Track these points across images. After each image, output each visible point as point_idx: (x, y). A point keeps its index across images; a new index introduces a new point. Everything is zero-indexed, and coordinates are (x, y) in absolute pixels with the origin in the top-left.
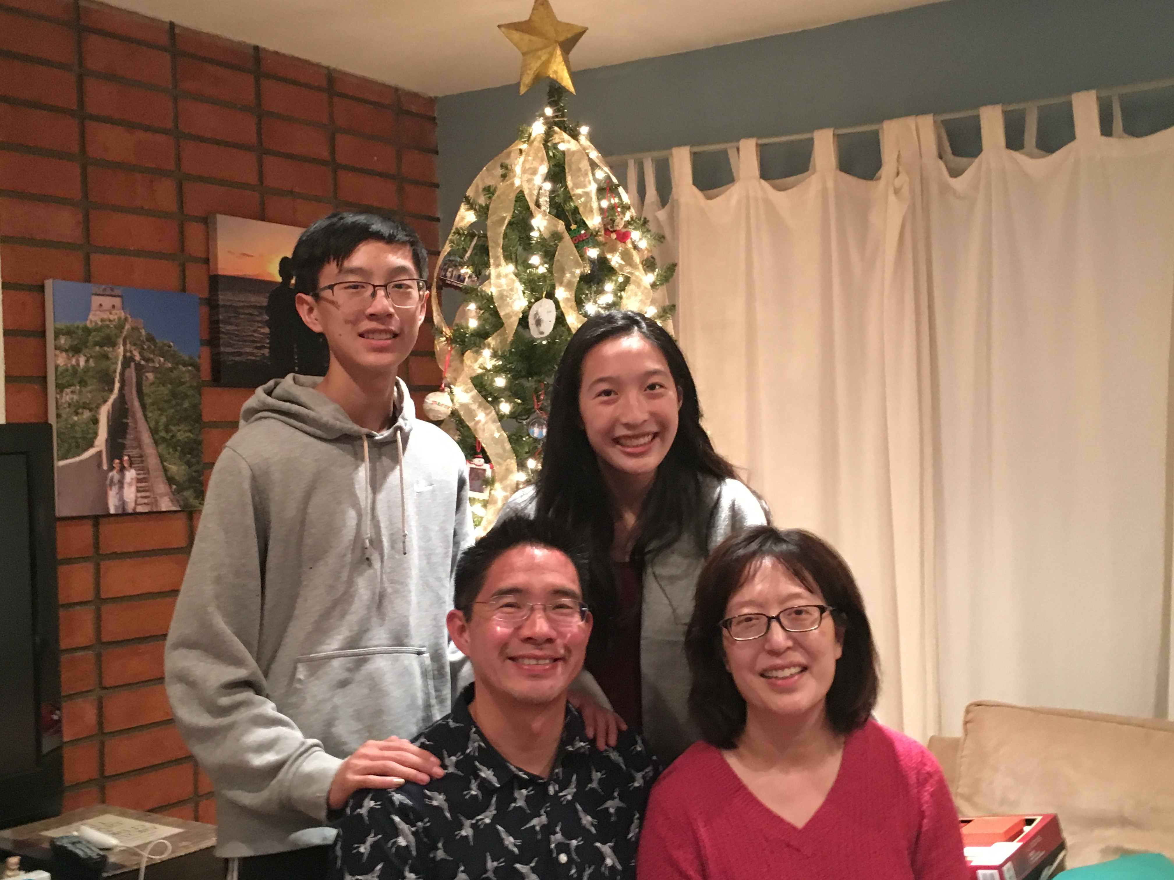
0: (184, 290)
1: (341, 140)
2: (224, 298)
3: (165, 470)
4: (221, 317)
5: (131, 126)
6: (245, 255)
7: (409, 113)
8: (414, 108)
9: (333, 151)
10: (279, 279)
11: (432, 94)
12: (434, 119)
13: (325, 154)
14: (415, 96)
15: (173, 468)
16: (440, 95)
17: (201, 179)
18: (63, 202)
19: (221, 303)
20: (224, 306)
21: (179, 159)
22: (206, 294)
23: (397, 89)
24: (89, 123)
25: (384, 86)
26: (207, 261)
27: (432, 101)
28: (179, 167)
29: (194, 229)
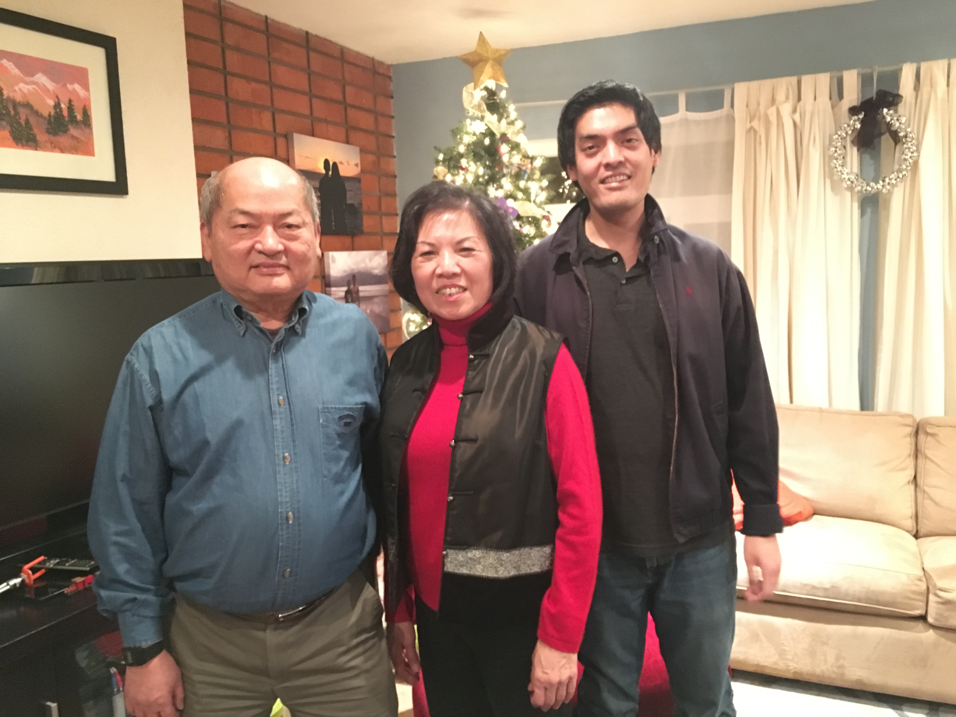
1: (349, 90)
5: (248, 79)
6: (307, 157)
7: (379, 74)
8: (381, 71)
9: (344, 96)
10: (324, 172)
11: (389, 63)
12: (390, 78)
13: (340, 98)
14: (381, 63)
16: (394, 63)
17: (283, 111)
18: (218, 125)
21: (272, 100)
23: (373, 59)
24: (228, 77)
25: (367, 57)
27: (389, 66)
28: (272, 104)
29: (281, 142)
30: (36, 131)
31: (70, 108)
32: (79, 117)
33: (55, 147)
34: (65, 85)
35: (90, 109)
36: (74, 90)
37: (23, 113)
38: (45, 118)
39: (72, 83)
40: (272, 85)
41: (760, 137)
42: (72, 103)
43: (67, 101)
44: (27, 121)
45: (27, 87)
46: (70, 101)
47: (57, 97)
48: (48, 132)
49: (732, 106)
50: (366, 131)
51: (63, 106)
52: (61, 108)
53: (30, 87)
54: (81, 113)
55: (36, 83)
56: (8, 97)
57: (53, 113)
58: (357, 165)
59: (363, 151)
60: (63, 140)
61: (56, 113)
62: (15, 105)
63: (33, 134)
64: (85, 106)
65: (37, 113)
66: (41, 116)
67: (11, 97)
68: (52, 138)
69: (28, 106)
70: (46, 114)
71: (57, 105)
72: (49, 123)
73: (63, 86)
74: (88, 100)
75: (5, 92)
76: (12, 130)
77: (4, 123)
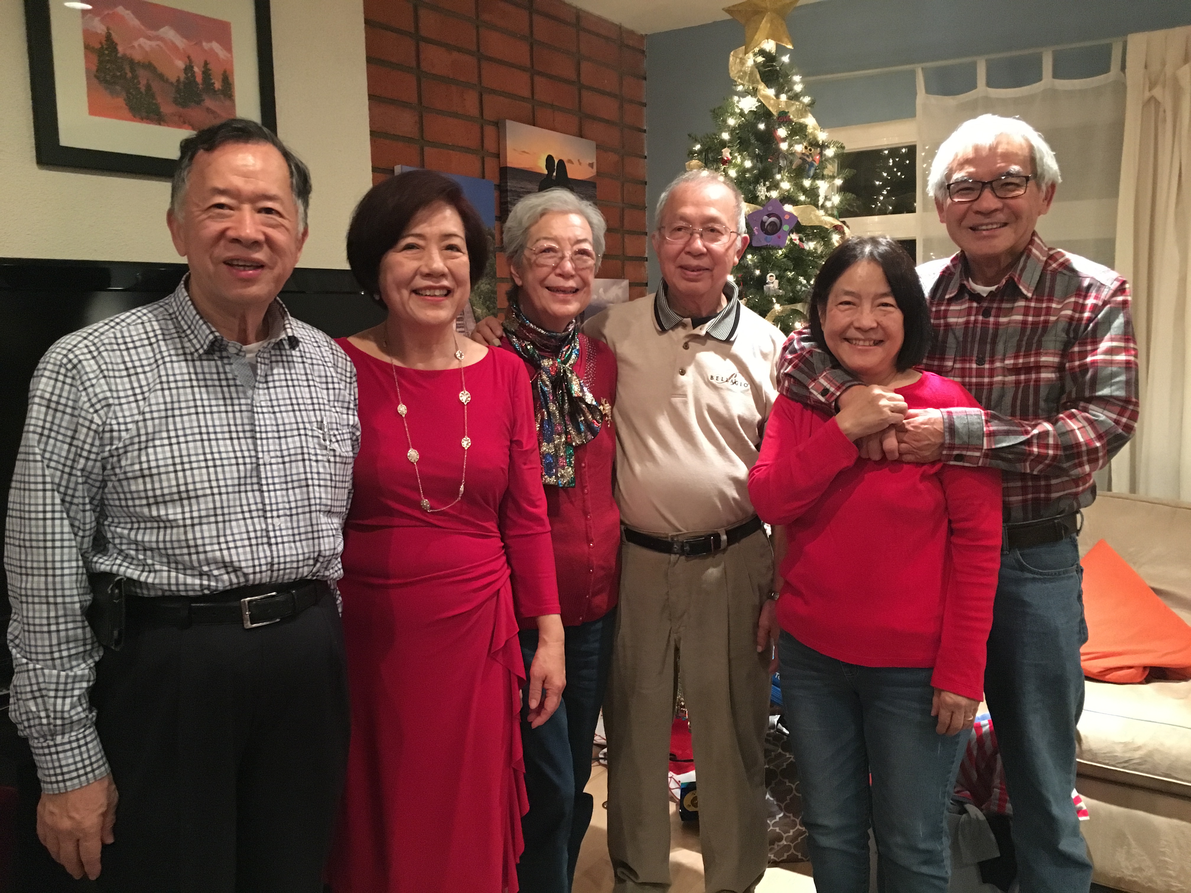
0: (483, 177)
1: (585, 66)
2: (511, 184)
3: (474, 312)
4: (509, 199)
5: (449, 47)
6: (524, 152)
7: (628, 46)
8: (631, 43)
9: (579, 75)
10: (546, 172)
11: (643, 33)
12: (643, 52)
13: (574, 77)
14: (632, 33)
15: (479, 311)
16: (649, 32)
17: (493, 91)
18: (405, 105)
19: (509, 188)
20: (511, 191)
21: (480, 76)
22: (497, 182)
23: (620, 27)
24: (422, 44)
25: (613, 24)
26: (498, 156)
27: (643, 37)
28: (480, 82)
29: (489, 130)
30: (159, 100)
31: (207, 73)
32: (218, 85)
33: (184, 123)
34: (199, 43)
35: (232, 73)
36: (212, 50)
37: (143, 76)
38: (172, 83)
39: (209, 41)
40: (481, 57)
41: (1165, 111)
42: (209, 66)
43: (202, 64)
44: (148, 87)
45: (149, 43)
46: (206, 64)
47: (189, 57)
48: (176, 102)
49: (1123, 68)
50: (607, 122)
51: (196, 69)
52: (194, 72)
53: (154, 43)
54: (220, 80)
55: (161, 39)
56: (124, 55)
57: (182, 77)
58: (591, 165)
59: (600, 148)
60: (195, 113)
61: (187, 78)
62: (133, 65)
63: (156, 104)
64: (225, 72)
65: (161, 77)
66: (167, 81)
67: (128, 55)
68: (182, 111)
69: (149, 67)
70: (173, 80)
71: (189, 69)
72: (178, 91)
73: (196, 44)
74: (230, 62)
75: (120, 49)
76: (129, 98)
77: (118, 88)
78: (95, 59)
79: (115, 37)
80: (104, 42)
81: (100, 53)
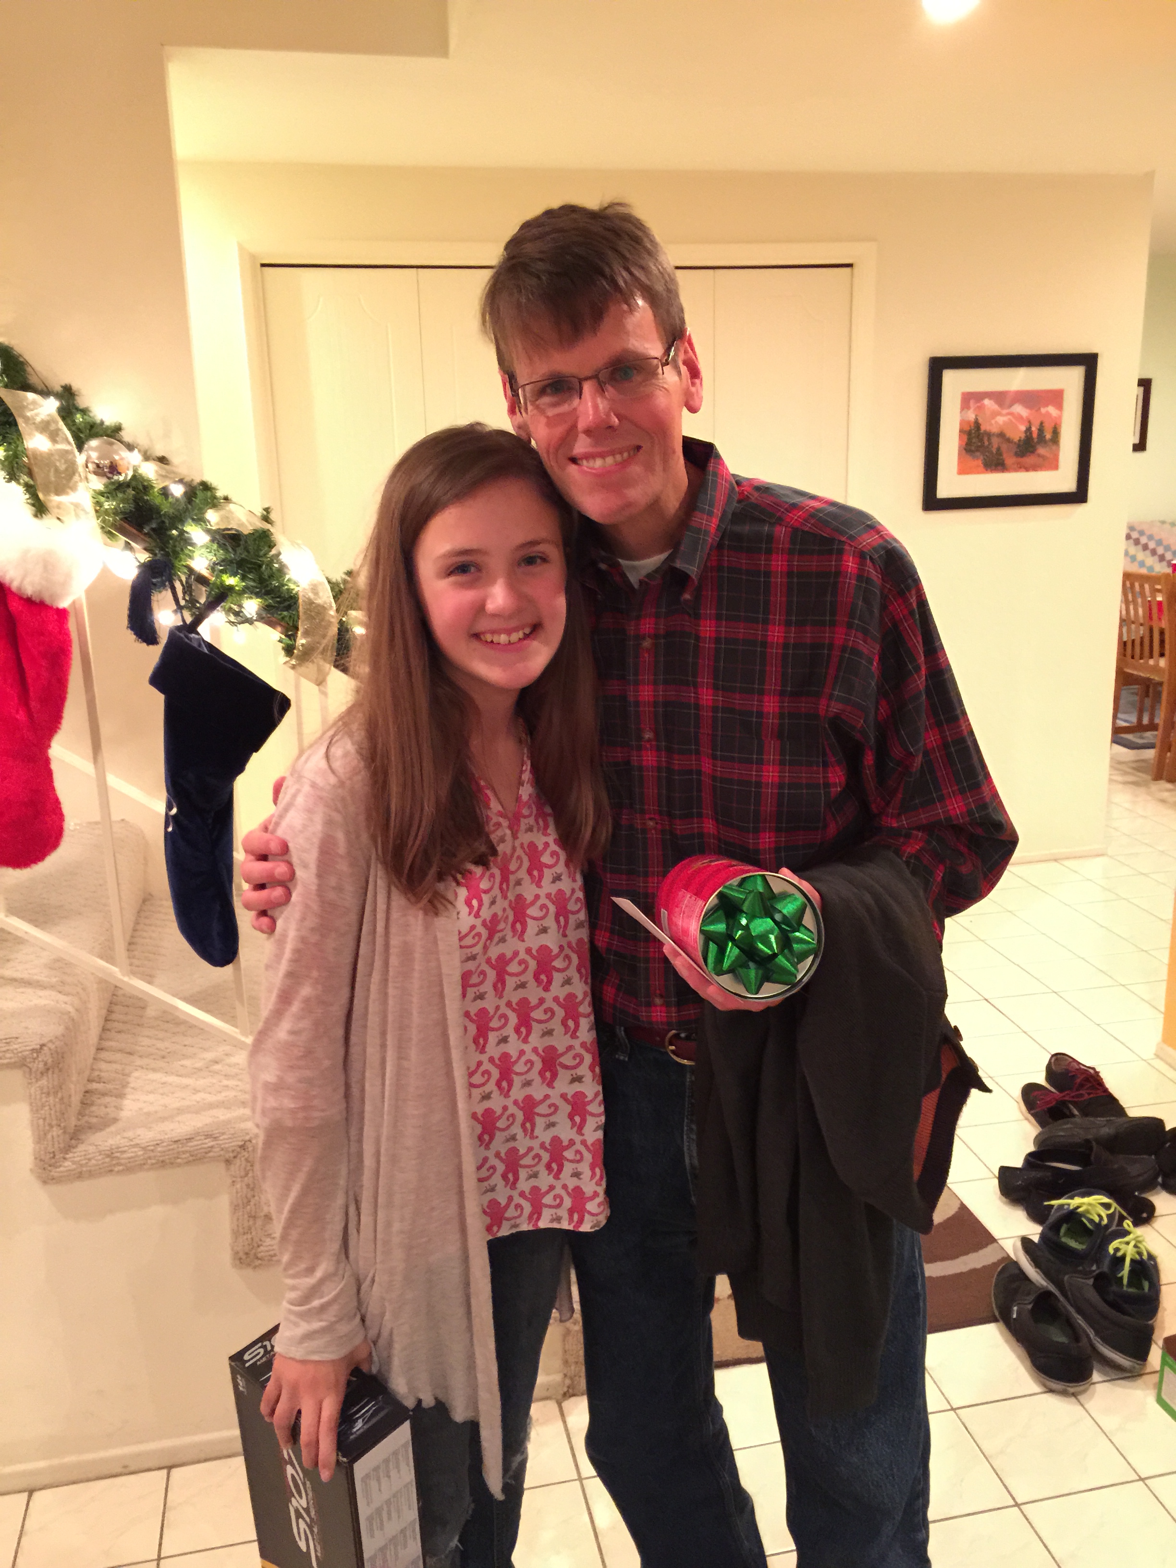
30: (1005, 456)
31: (1041, 430)
32: (1048, 436)
33: (1021, 468)
34: (1038, 410)
35: (1060, 426)
36: (1048, 412)
37: (995, 442)
38: (1015, 443)
39: (1046, 406)
43: (1039, 424)
44: (999, 449)
45: (1003, 418)
46: (1042, 423)
47: (1029, 422)
48: (1016, 455)
51: (1033, 429)
52: (1032, 431)
53: (1006, 418)
54: (1051, 432)
55: (1011, 414)
56: (985, 431)
57: (1023, 436)
60: (1029, 460)
61: (1026, 436)
62: (989, 435)
63: (1002, 459)
64: (1056, 424)
65: (1008, 440)
66: (1012, 442)
67: (988, 430)
68: (1020, 460)
69: (1001, 435)
70: (1016, 439)
71: (1029, 430)
72: (1019, 447)
73: (1036, 411)
74: (1060, 418)
75: (983, 428)
76: (984, 458)
77: (978, 454)
78: (965, 438)
79: (980, 421)
80: (972, 425)
81: (969, 433)
